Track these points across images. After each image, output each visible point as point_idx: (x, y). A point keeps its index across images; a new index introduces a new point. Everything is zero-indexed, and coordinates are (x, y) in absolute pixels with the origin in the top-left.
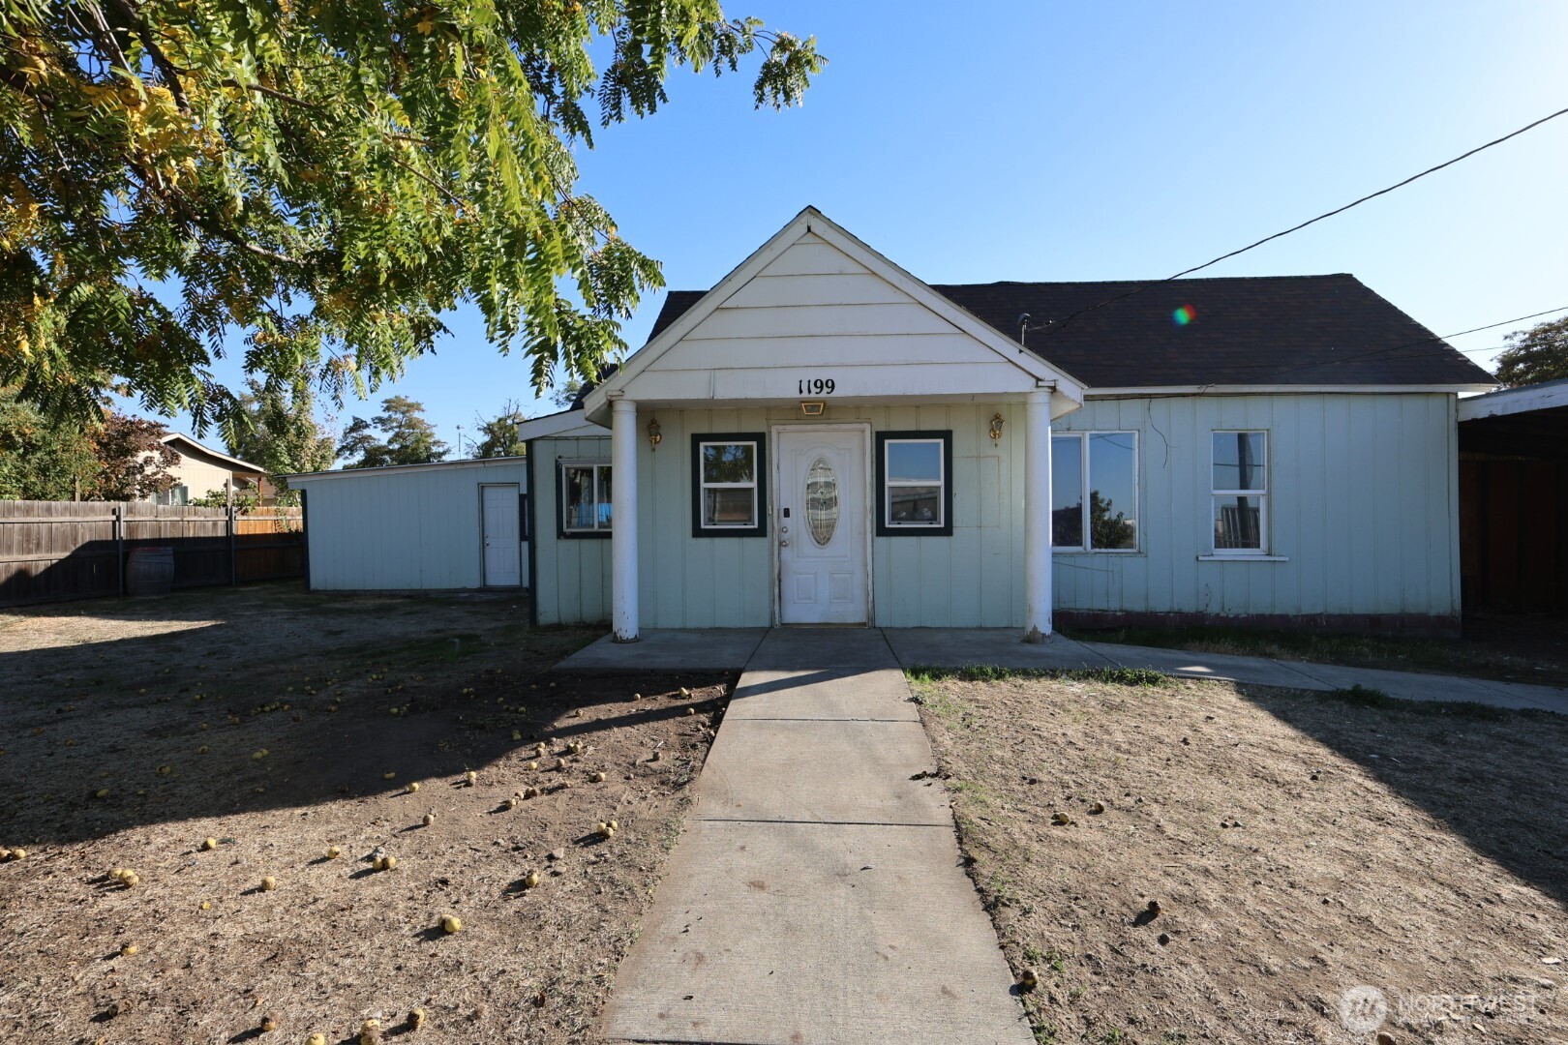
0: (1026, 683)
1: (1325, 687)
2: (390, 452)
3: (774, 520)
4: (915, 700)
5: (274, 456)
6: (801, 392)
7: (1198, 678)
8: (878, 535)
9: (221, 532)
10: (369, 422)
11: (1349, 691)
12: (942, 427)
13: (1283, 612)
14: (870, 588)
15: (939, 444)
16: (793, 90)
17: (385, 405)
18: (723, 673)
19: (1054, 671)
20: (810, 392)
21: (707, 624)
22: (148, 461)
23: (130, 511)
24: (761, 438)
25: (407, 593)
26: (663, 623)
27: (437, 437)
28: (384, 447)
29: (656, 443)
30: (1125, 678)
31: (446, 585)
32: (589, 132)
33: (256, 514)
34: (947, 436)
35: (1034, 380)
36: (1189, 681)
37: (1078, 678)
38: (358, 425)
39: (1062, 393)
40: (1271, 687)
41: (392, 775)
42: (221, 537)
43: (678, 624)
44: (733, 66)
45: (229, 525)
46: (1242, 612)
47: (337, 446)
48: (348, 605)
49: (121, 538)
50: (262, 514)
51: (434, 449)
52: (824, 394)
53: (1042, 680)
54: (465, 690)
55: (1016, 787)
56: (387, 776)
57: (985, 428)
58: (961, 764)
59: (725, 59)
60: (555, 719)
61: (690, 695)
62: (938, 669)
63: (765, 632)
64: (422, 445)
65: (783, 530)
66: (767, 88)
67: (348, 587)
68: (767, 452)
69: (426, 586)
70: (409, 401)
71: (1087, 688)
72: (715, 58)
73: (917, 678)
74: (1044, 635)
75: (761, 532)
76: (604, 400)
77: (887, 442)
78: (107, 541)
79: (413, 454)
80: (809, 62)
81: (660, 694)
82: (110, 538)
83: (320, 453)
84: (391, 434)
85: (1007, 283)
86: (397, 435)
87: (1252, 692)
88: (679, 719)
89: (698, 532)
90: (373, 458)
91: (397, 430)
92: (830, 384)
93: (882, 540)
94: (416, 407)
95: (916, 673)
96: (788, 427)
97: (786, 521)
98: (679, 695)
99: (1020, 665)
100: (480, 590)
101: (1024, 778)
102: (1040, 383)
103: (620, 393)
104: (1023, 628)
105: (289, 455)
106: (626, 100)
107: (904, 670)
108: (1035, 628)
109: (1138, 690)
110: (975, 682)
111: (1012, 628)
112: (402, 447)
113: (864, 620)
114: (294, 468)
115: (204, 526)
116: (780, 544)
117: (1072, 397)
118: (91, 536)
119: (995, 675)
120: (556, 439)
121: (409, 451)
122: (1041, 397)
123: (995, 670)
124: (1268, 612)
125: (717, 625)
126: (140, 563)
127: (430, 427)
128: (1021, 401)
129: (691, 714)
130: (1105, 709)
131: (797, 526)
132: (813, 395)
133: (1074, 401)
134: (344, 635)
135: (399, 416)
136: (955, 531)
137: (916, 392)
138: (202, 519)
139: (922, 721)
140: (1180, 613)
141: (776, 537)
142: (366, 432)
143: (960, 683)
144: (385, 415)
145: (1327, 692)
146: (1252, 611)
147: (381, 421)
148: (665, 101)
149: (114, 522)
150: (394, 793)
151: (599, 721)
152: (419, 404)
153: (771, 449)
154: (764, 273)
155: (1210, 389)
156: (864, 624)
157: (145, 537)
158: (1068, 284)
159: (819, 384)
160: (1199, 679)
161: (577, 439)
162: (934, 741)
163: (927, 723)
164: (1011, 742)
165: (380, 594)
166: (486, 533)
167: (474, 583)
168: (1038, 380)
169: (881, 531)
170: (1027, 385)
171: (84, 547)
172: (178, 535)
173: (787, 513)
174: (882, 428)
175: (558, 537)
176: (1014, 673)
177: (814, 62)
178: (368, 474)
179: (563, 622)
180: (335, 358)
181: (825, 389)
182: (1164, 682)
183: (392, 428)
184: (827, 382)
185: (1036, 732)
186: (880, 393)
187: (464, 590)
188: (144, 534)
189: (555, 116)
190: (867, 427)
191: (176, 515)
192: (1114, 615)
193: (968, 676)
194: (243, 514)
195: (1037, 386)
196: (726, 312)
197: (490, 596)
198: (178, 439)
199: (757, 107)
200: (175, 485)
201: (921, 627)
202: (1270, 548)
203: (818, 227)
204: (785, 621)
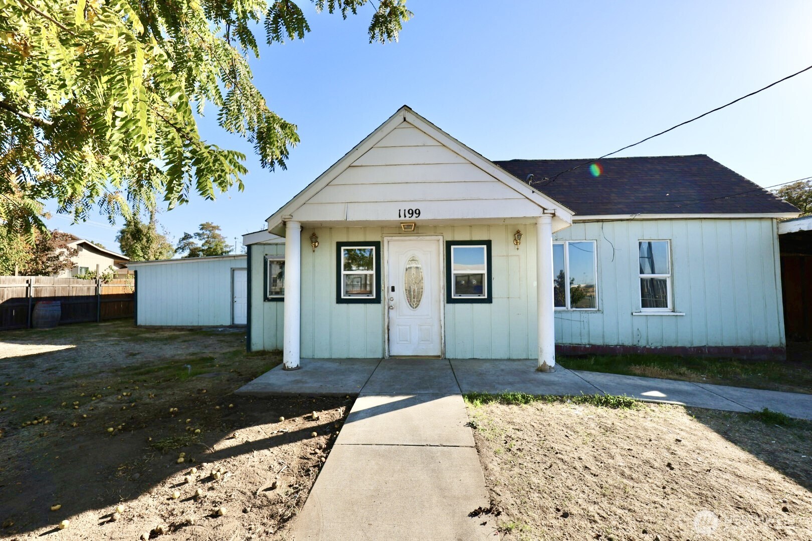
0: (544, 407)
1: (744, 410)
2: (203, 250)
3: (385, 294)
4: (471, 425)
5: (134, 252)
6: (400, 216)
7: (656, 402)
8: (448, 302)
9: (92, 293)
10: (192, 235)
11: (761, 413)
12: (485, 238)
13: (683, 345)
14: (443, 335)
15: (483, 248)
16: (392, 31)
17: (201, 227)
18: (345, 397)
19: (562, 397)
20: (405, 217)
21: (344, 356)
22: (61, 254)
23: (37, 281)
24: (377, 245)
25: (190, 328)
26: (319, 355)
27: (227, 243)
28: (200, 248)
29: (315, 247)
30: (609, 403)
31: (212, 324)
32: (256, 46)
33: (113, 283)
34: (488, 243)
35: (542, 210)
36: (652, 405)
37: (578, 403)
38: (187, 236)
39: (558, 217)
40: (707, 410)
41: (58, 506)
42: (92, 296)
43: (327, 356)
44: (354, 11)
45: (96, 289)
46: (659, 346)
47: (175, 247)
48: (153, 335)
49: (31, 296)
50: (117, 283)
51: (225, 250)
52: (414, 218)
53: (555, 403)
54: (172, 410)
55: (554, 522)
56: (53, 508)
57: (511, 238)
58: (508, 495)
59: (349, 9)
60: (217, 441)
61: (318, 418)
62: (486, 395)
63: (378, 361)
64: (219, 248)
65: (391, 299)
66: (377, 30)
67: (158, 324)
68: (381, 253)
69: (200, 324)
70: (213, 225)
71: (587, 411)
72: (342, 8)
73: (472, 402)
74: (550, 367)
75: (377, 300)
76: (280, 221)
77: (452, 247)
78: (22, 298)
79: (214, 251)
80: (402, 13)
81: (298, 415)
82: (24, 296)
83: (159, 251)
84: (203, 241)
85: (518, 160)
86: (206, 242)
87: (697, 413)
88: (305, 441)
89: (340, 300)
90: (194, 254)
91: (206, 239)
92: (417, 212)
93: (451, 306)
94: (217, 228)
95: (471, 398)
96: (394, 238)
97: (392, 294)
98: (311, 417)
99: (540, 393)
100: (230, 327)
101: (558, 510)
102: (545, 211)
103: (290, 217)
104: (536, 360)
105: (142, 251)
106: (283, 29)
107: (464, 396)
108: (545, 363)
109: (619, 411)
110: (511, 406)
111: (528, 359)
112: (209, 248)
113: (439, 354)
114: (144, 258)
115: (82, 290)
116: (389, 308)
117: (565, 219)
118: (13, 295)
119: (524, 401)
120: (265, 244)
121: (212, 250)
122: (547, 219)
123: (523, 397)
124: (674, 345)
125: (351, 356)
126: (40, 310)
127: (223, 238)
128: (534, 223)
129: (314, 437)
130: (603, 431)
131: (399, 296)
132: (407, 218)
133: (566, 222)
134: (138, 357)
135: (208, 232)
136: (494, 300)
137: (470, 217)
138: (81, 285)
139: (477, 447)
140: (623, 346)
141: (386, 304)
142: (191, 240)
143: (500, 406)
144: (201, 232)
145: (746, 413)
146: (665, 345)
147: (199, 235)
148: (309, 30)
149: (27, 288)
150: (45, 530)
151: (247, 443)
152: (218, 227)
153: (383, 251)
154: (378, 145)
155: (638, 217)
156: (439, 356)
157: (46, 296)
158: (552, 160)
159: (411, 212)
160: (658, 403)
161: (277, 244)
162: (486, 469)
163: (480, 449)
164: (543, 466)
165: (176, 328)
166: (235, 295)
167: (228, 322)
168: (544, 209)
169: (450, 300)
170: (538, 212)
171: (8, 301)
172: (66, 294)
173: (393, 289)
174: (450, 239)
175: (264, 301)
176: (537, 398)
177: (405, 13)
178: (193, 261)
179: (266, 350)
180: (108, 193)
181: (415, 215)
182: (636, 406)
183: (204, 238)
184: (416, 210)
185: (559, 456)
186: (448, 217)
187: (222, 326)
188: (45, 294)
189: (234, 35)
190: (441, 238)
191: (66, 283)
192: (585, 347)
193: (506, 401)
194: (105, 283)
195: (544, 213)
196: (353, 168)
197: (235, 330)
198: (85, 243)
199: (370, 42)
200: (74, 267)
201: (473, 359)
202: (674, 308)
203: (410, 117)
204: (392, 354)
